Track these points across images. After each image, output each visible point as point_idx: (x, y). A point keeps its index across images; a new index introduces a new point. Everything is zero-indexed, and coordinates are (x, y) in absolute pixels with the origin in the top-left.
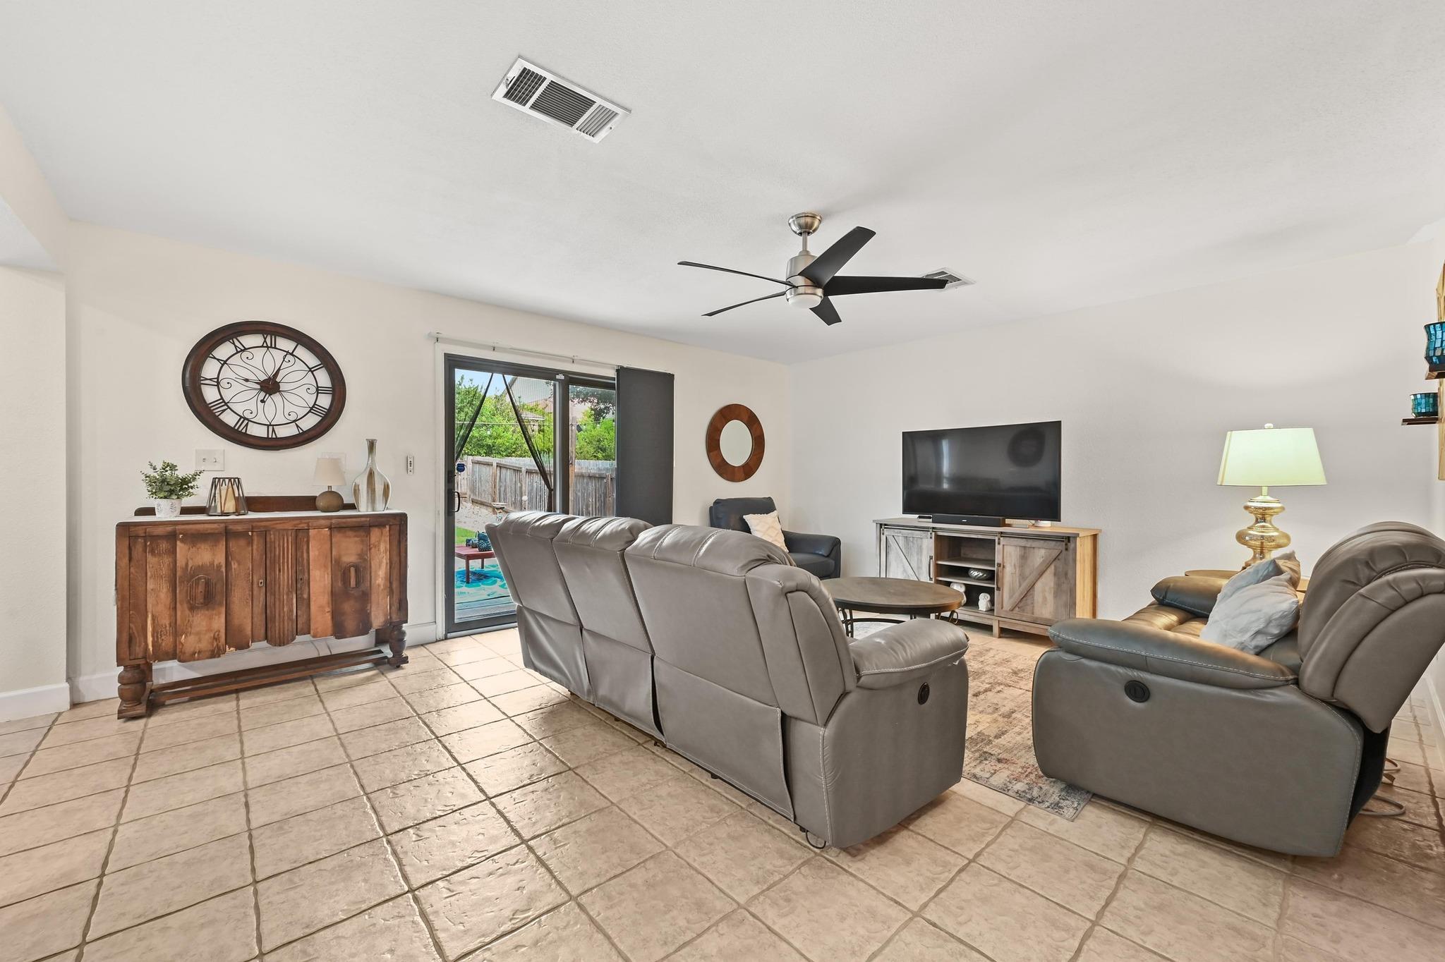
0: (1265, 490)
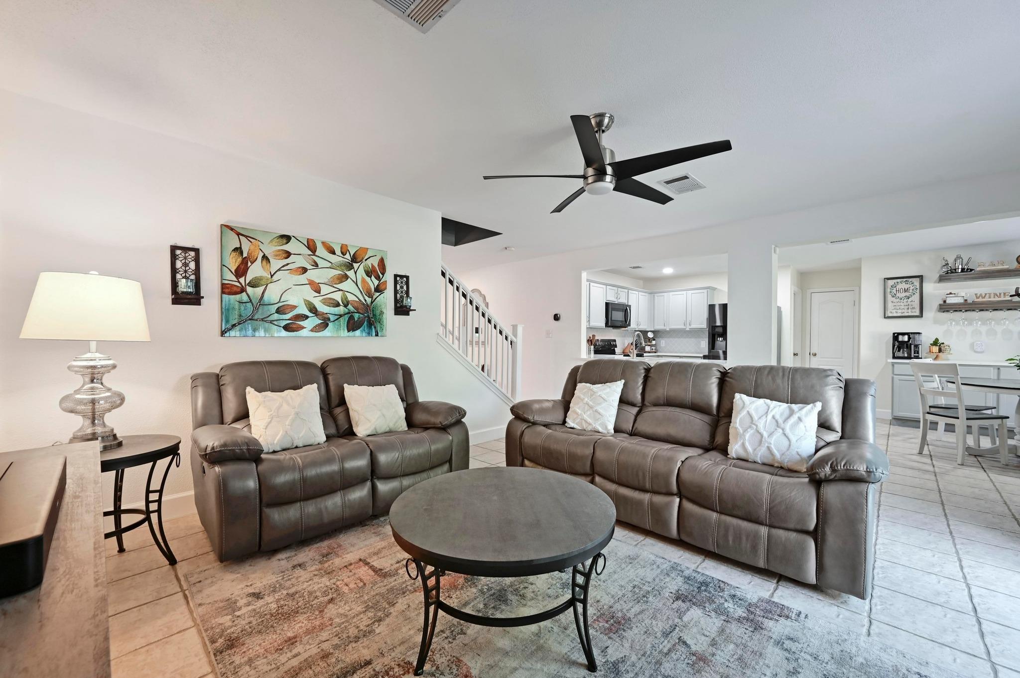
0: (93, 345)
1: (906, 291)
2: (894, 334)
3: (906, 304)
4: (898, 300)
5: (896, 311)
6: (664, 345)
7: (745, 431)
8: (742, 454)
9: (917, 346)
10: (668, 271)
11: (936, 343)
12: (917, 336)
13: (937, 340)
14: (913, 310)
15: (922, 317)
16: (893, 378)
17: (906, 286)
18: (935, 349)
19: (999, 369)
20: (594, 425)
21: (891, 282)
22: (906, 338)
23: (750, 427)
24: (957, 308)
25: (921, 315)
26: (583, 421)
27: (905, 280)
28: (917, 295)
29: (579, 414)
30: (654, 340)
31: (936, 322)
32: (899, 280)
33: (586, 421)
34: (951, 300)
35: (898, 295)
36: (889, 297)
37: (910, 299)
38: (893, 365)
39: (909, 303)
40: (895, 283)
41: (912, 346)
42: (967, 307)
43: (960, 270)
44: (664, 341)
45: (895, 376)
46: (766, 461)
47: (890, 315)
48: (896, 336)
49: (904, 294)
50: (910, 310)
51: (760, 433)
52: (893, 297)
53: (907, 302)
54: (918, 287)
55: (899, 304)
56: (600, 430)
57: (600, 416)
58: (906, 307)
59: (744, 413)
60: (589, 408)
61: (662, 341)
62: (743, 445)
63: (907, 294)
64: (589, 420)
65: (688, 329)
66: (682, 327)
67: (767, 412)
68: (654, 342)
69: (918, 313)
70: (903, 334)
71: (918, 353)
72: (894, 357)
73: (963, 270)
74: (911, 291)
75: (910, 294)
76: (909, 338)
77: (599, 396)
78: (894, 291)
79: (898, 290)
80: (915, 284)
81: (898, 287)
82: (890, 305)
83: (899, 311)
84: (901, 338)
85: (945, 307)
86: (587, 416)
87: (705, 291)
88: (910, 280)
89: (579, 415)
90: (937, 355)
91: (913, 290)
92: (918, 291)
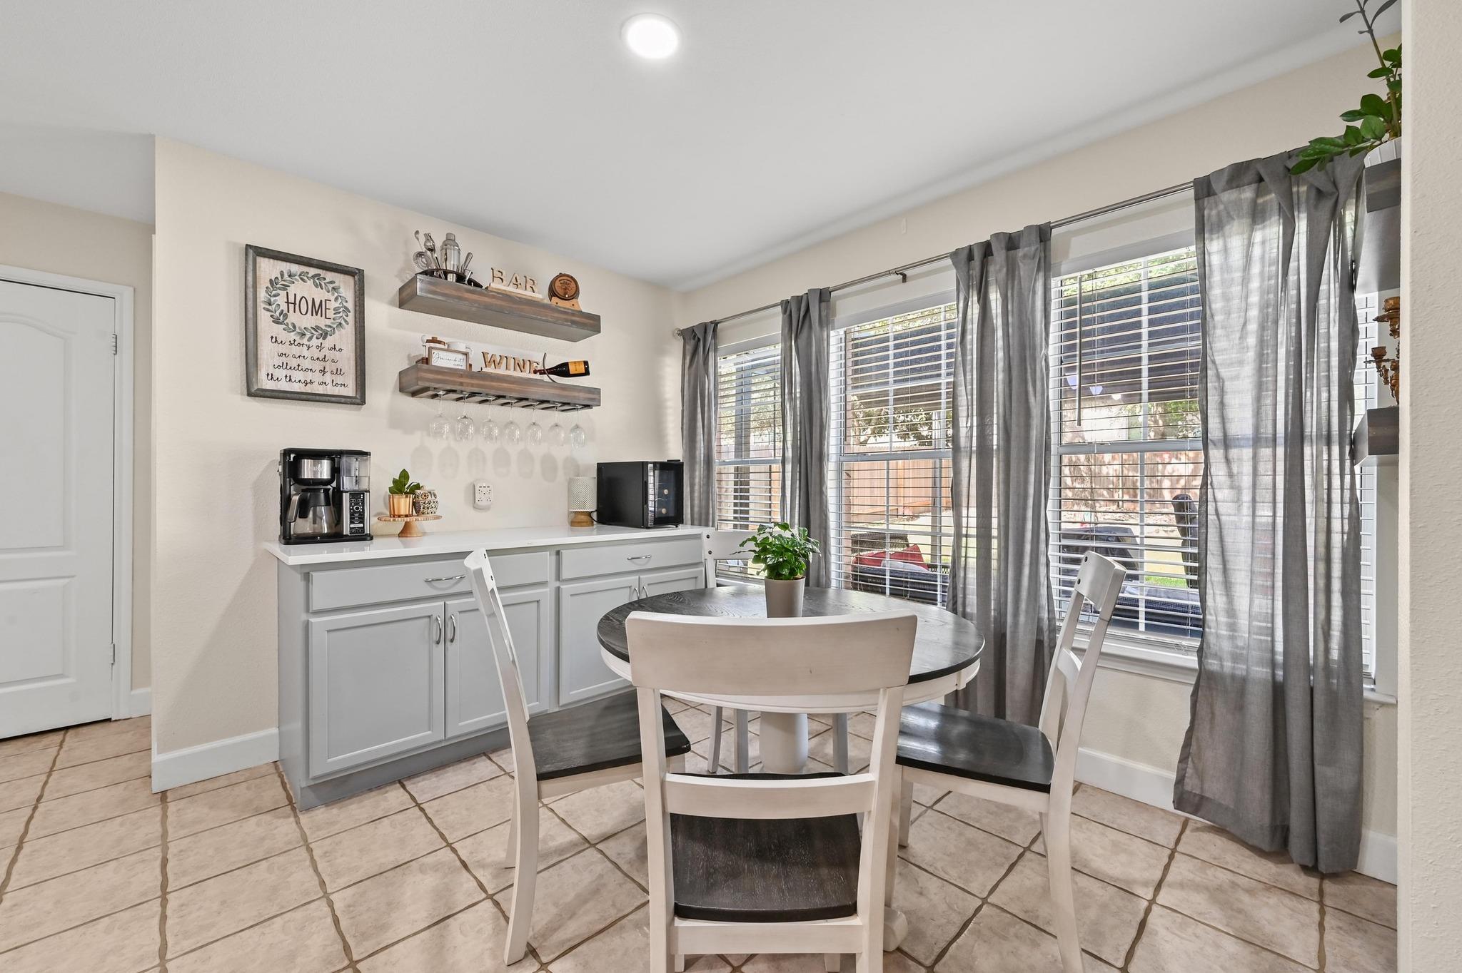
1: (317, 309)
2: (286, 453)
3: (317, 354)
4: (292, 336)
5: (289, 373)
9: (358, 496)
11: (401, 485)
12: (355, 463)
13: (404, 475)
14: (339, 379)
15: (363, 402)
16: (307, 626)
17: (319, 295)
18: (404, 504)
19: (558, 553)
21: (268, 269)
22: (323, 470)
24: (454, 383)
25: (361, 400)
27: (313, 271)
28: (349, 331)
31: (397, 422)
32: (295, 268)
35: (293, 318)
36: (264, 318)
37: (328, 343)
38: (307, 577)
39: (325, 351)
40: (282, 274)
41: (346, 497)
42: (476, 386)
45: (313, 620)
47: (270, 385)
48: (293, 460)
49: (308, 321)
50: (328, 378)
52: (277, 321)
53: (320, 347)
54: (350, 305)
55: (296, 350)
58: (318, 366)
63: (321, 322)
69: (350, 391)
70: (317, 455)
71: (362, 520)
72: (289, 539)
74: (331, 314)
75: (328, 322)
76: (335, 471)
78: (281, 300)
79: (291, 300)
80: (343, 292)
81: (292, 290)
82: (267, 352)
83: (297, 375)
84: (309, 470)
85: (419, 380)
88: (330, 276)
90: (407, 523)
91: (337, 310)
92: (351, 317)
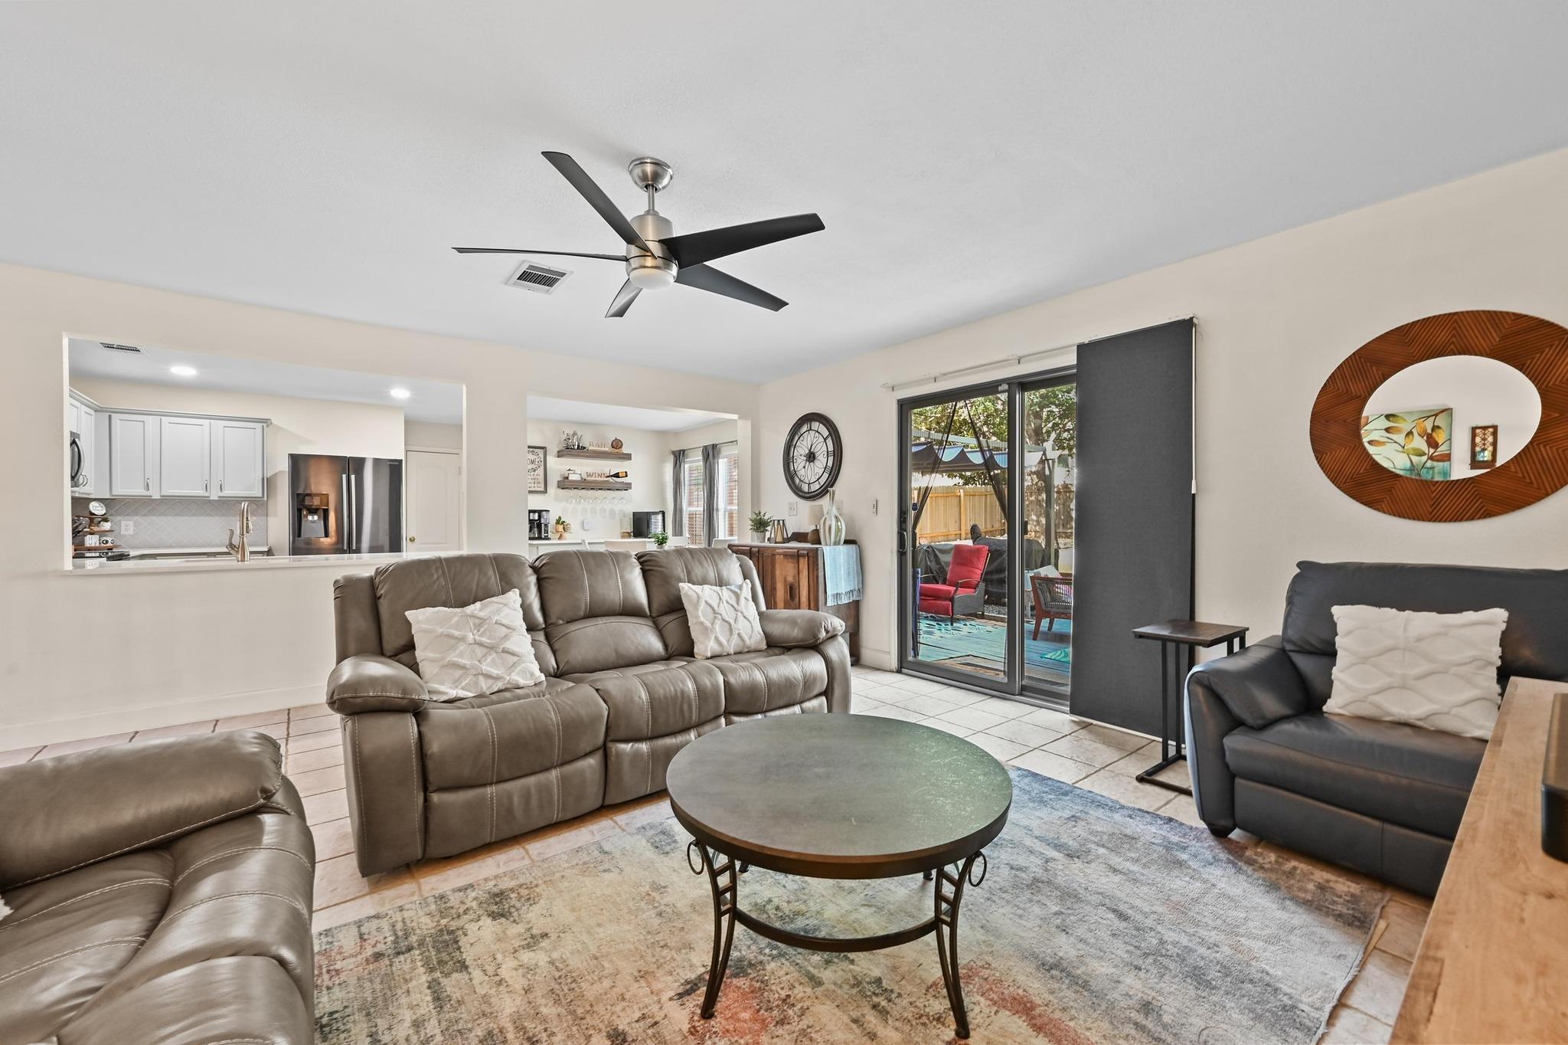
1: (532, 462)
2: (528, 511)
3: (533, 477)
6: (131, 532)
7: (713, 624)
8: (717, 649)
9: (546, 525)
10: (184, 371)
11: (559, 521)
12: (546, 514)
13: (560, 518)
14: (539, 485)
15: (546, 493)
17: (532, 457)
18: (560, 528)
20: (508, 678)
22: (537, 516)
23: (715, 617)
24: (577, 484)
25: (545, 491)
26: (481, 678)
27: (531, 450)
28: (542, 467)
29: (468, 666)
30: (106, 520)
31: (556, 499)
33: (488, 676)
34: (572, 477)
37: (536, 472)
39: (535, 476)
41: (543, 525)
42: (585, 485)
43: (576, 447)
44: (131, 523)
46: (738, 650)
48: (530, 513)
49: (530, 466)
50: (537, 485)
51: (727, 622)
53: (533, 475)
54: (542, 460)
56: (522, 682)
57: (516, 659)
58: (535, 481)
59: (702, 605)
60: (485, 650)
61: (123, 523)
62: (717, 639)
63: (534, 466)
64: (494, 672)
65: (214, 497)
66: (201, 492)
67: (720, 599)
68: (106, 526)
69: (542, 489)
70: (535, 512)
71: (547, 533)
73: (578, 448)
74: (536, 463)
75: (536, 466)
76: (540, 517)
77: (496, 623)
80: (540, 455)
84: (533, 516)
85: (565, 484)
86: (487, 665)
87: (259, 426)
88: (536, 450)
89: (468, 669)
90: (561, 533)
91: (538, 462)
92: (542, 464)
